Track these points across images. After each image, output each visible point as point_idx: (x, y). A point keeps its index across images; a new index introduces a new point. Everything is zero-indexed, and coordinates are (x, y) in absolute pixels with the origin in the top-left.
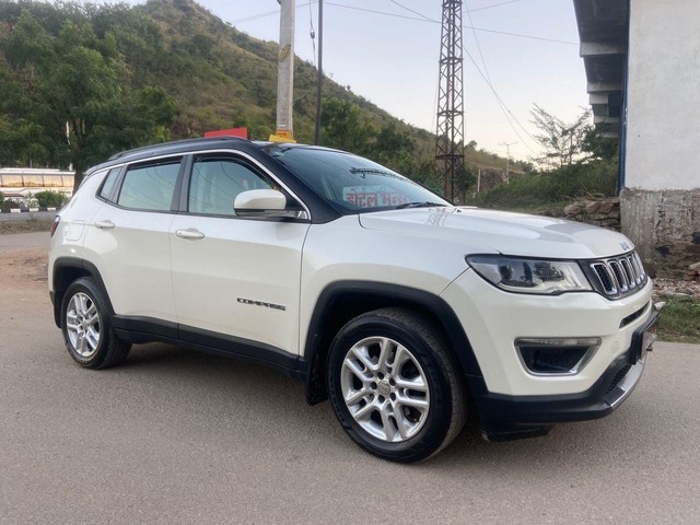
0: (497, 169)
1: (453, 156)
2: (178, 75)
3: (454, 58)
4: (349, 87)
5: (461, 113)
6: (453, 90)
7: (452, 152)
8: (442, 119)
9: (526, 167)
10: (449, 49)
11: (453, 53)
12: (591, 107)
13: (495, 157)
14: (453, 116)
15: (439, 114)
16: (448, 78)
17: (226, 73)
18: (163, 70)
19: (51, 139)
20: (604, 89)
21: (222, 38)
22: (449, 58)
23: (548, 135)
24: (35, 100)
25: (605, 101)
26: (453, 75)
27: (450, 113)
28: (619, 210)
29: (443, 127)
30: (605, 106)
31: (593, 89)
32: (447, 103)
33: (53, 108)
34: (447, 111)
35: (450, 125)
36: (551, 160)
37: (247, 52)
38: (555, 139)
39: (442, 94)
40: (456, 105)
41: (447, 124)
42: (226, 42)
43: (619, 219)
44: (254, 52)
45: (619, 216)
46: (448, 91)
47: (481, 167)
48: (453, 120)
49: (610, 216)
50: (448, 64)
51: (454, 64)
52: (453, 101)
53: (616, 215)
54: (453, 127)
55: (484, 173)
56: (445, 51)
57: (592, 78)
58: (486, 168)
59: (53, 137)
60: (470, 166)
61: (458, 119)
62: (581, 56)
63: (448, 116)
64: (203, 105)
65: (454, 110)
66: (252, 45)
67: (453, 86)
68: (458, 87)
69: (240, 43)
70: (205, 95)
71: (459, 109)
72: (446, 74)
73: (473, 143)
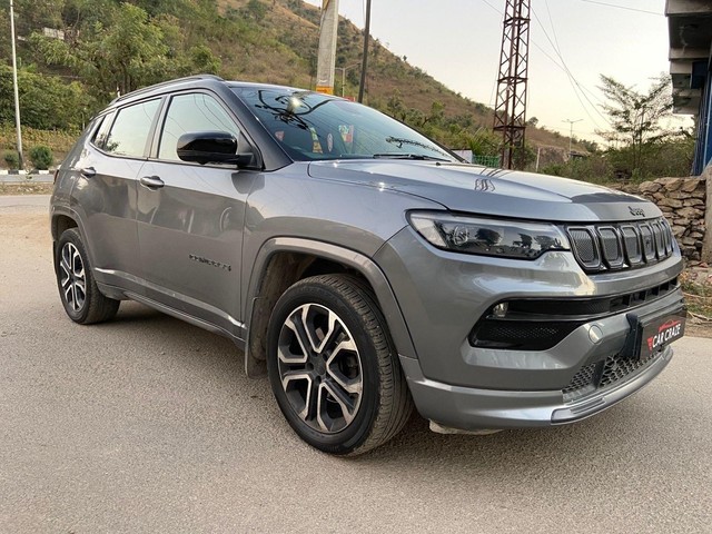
0: (558, 149)
1: (513, 127)
2: (231, 41)
3: (520, 18)
4: (405, 58)
5: (525, 80)
6: (517, 54)
7: (512, 123)
8: (503, 86)
9: (591, 147)
10: (515, 8)
11: (520, 13)
12: (670, 77)
13: (557, 135)
14: (515, 83)
15: (500, 81)
16: (512, 40)
17: (280, 40)
18: (217, 37)
19: (94, 99)
20: (689, 56)
21: (277, 4)
22: (514, 18)
23: (620, 107)
24: (79, 57)
25: (689, 70)
26: (518, 38)
27: (512, 80)
28: (705, 189)
29: (504, 95)
30: (687, 76)
31: (676, 55)
32: (510, 68)
33: (98, 67)
34: (510, 77)
35: (511, 93)
36: (621, 136)
37: (302, 20)
38: (627, 112)
39: (504, 59)
40: (519, 71)
41: (508, 92)
42: (280, 8)
43: (704, 199)
44: (309, 20)
45: (705, 195)
46: (511, 55)
47: (540, 145)
48: (515, 87)
49: (694, 195)
50: (513, 25)
51: (519, 25)
52: (517, 67)
53: (701, 195)
54: (514, 95)
55: (544, 152)
56: (511, 11)
57: (675, 43)
58: (547, 146)
59: (97, 97)
60: (529, 143)
61: (520, 87)
62: (667, 15)
63: (509, 84)
64: (255, 74)
65: (516, 77)
66: (307, 11)
67: (517, 50)
68: (522, 51)
69: (296, 9)
70: (257, 62)
71: (523, 76)
72: (510, 36)
73: (535, 119)
